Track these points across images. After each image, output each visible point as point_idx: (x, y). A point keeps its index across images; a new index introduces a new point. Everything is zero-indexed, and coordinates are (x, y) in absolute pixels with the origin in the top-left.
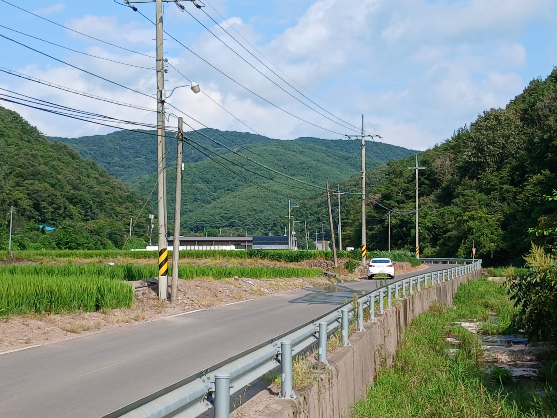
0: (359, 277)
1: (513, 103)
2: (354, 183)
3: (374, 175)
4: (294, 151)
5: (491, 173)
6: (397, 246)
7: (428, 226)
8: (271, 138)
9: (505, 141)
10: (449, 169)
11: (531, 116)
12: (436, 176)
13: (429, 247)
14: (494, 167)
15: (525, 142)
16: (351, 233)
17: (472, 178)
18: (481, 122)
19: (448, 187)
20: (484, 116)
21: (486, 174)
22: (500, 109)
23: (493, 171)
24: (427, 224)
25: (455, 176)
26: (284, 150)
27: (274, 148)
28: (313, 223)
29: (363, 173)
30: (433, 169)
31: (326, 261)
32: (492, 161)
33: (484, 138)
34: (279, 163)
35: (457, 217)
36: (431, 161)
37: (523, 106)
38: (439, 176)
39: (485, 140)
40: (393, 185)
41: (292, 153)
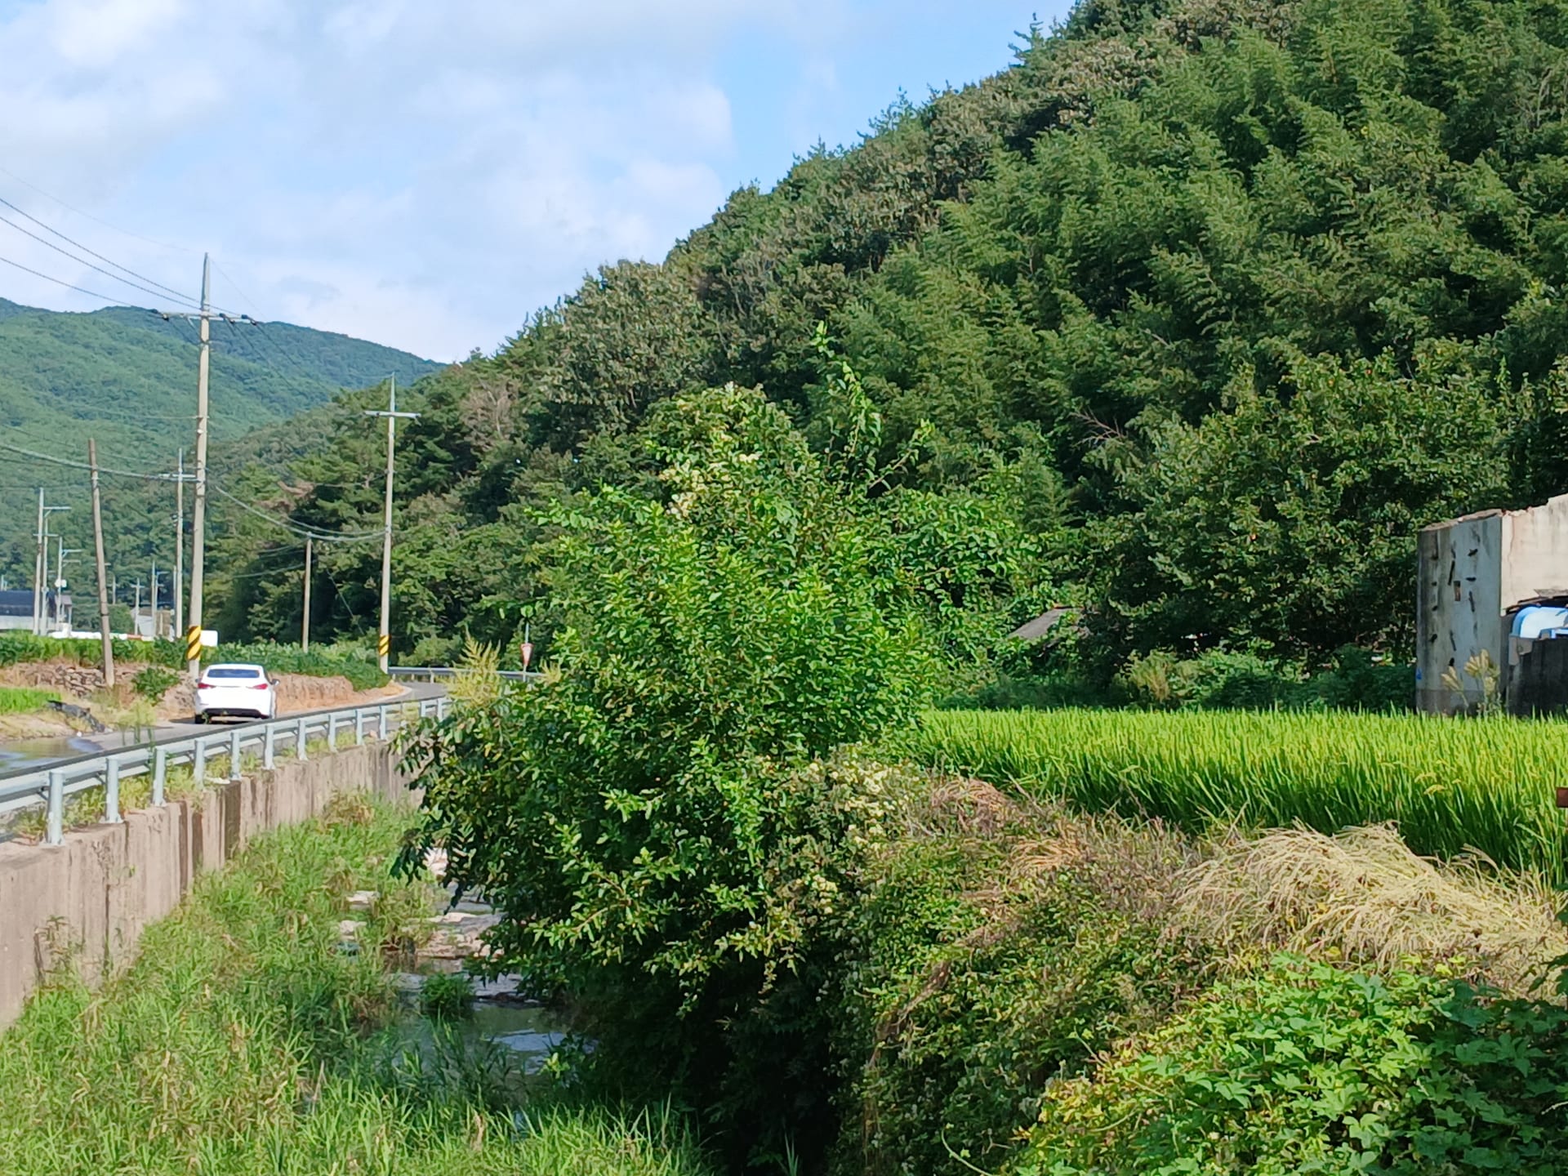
0: (175, 715)
1: (683, 248)
2: (257, 447)
3: (316, 427)
4: (87, 346)
5: (613, 438)
6: (346, 630)
7: (433, 578)
8: (20, 303)
9: (656, 352)
10: (506, 419)
11: (727, 287)
12: (467, 439)
13: (434, 636)
14: (621, 421)
15: (704, 356)
16: (224, 588)
17: (559, 449)
18: (590, 294)
19: (498, 470)
20: (600, 279)
21: (598, 438)
22: (643, 264)
23: (618, 432)
24: (431, 573)
25: (518, 440)
26: (57, 342)
27: (28, 334)
28: (133, 558)
29: (200, 420)
30: (462, 419)
31: (79, 669)
32: (618, 404)
33: (598, 340)
34: (41, 377)
35: (509, 556)
36: (456, 395)
37: (711, 258)
38: (477, 438)
39: (601, 345)
40: (346, 458)
41: (80, 350)
